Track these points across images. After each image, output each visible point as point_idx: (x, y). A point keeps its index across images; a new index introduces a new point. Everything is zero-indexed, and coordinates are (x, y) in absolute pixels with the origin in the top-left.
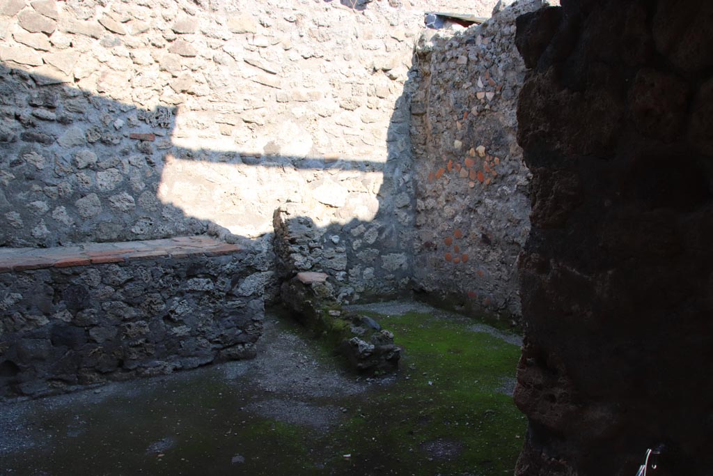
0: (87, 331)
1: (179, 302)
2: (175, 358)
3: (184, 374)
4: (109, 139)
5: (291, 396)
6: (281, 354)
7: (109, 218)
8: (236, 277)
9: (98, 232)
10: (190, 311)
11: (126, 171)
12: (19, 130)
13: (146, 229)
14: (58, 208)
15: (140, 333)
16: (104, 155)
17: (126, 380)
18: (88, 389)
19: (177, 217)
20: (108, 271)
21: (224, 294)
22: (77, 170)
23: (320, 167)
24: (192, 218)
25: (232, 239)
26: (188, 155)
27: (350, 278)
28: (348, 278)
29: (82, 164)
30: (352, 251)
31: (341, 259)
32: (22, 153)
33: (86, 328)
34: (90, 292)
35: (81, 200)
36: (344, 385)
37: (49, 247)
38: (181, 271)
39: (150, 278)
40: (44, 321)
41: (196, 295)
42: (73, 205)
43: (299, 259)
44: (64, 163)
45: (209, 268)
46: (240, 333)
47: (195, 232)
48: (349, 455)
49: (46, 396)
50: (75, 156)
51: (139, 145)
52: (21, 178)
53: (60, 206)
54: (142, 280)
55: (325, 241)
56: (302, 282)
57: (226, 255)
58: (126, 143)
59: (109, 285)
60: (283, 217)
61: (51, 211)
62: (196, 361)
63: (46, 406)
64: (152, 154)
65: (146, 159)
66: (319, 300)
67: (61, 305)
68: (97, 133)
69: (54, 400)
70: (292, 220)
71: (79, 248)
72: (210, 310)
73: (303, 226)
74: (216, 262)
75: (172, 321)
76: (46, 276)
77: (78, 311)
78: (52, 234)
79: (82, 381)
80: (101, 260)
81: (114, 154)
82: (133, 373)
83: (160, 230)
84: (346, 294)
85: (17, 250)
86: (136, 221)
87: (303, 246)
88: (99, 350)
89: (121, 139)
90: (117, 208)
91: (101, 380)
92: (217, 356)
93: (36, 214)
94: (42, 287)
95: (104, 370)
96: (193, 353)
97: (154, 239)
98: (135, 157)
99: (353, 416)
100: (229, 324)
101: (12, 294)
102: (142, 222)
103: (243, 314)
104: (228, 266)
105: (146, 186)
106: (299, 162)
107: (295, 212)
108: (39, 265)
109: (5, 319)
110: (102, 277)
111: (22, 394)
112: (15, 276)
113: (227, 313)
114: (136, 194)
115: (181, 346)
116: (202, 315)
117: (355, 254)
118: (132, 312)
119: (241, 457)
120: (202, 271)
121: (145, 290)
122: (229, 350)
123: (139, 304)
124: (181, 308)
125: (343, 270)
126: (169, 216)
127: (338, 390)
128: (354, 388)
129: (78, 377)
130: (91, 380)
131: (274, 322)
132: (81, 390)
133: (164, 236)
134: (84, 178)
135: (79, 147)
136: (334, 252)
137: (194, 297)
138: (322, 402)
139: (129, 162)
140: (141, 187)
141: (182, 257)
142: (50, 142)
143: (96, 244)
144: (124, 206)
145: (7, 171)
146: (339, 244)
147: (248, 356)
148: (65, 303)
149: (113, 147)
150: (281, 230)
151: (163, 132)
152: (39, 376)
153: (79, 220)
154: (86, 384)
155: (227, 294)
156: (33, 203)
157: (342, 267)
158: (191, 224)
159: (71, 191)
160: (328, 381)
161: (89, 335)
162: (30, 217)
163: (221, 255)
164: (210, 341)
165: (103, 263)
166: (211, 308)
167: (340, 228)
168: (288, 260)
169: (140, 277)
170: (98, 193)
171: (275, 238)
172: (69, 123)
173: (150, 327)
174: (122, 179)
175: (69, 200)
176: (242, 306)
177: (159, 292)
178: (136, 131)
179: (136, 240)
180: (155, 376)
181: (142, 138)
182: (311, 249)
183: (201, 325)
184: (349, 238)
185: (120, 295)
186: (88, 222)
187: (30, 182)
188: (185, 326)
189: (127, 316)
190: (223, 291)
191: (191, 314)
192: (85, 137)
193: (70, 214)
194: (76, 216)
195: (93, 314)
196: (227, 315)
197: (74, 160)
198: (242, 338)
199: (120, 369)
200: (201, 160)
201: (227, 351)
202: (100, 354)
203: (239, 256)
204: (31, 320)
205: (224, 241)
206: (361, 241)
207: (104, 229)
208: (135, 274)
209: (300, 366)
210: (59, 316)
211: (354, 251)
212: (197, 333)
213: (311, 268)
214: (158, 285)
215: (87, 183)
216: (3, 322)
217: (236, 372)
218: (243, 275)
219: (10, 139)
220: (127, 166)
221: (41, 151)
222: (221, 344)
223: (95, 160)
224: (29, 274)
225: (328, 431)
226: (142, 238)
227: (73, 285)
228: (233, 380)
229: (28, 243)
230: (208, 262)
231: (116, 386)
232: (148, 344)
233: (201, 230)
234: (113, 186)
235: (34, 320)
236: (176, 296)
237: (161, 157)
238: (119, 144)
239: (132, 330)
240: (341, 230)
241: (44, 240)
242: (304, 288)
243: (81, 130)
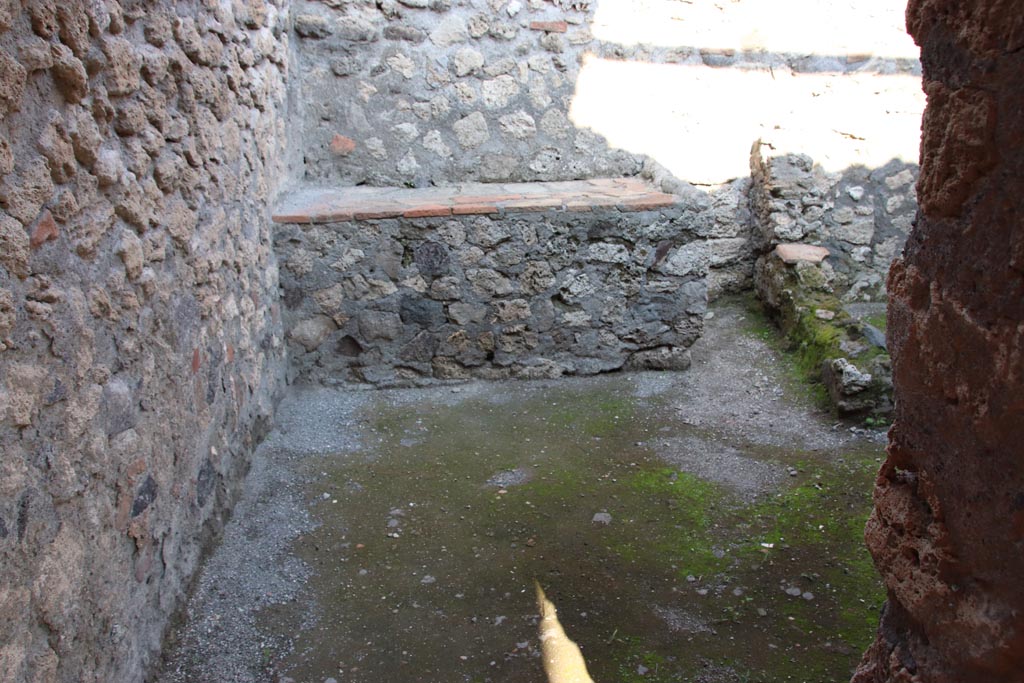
0: (446, 306)
1: (575, 276)
2: (566, 357)
3: (577, 381)
4: (500, 31)
5: (719, 436)
6: (729, 368)
7: (498, 147)
8: (664, 246)
9: (483, 168)
10: (592, 291)
11: (524, 79)
12: (382, 23)
13: (551, 166)
14: (430, 133)
15: (518, 317)
16: (494, 55)
17: (495, 379)
18: (445, 385)
19: (597, 149)
20: (474, 225)
21: (645, 270)
22: (455, 79)
23: (837, 70)
24: (619, 151)
25: (671, 186)
26: (617, 53)
27: (875, 257)
28: (872, 258)
29: (462, 70)
30: (885, 214)
31: (863, 226)
32: (385, 57)
33: (444, 303)
34: (450, 254)
35: (461, 121)
36: (811, 432)
37: (419, 187)
38: (580, 231)
39: (534, 239)
40: (391, 289)
41: (601, 268)
42: (449, 129)
43: (782, 223)
44: (439, 68)
45: (621, 229)
46: (667, 331)
47: (624, 172)
48: (771, 546)
49: (393, 387)
50: (454, 58)
51: (544, 40)
52: (385, 91)
53: (433, 129)
54: (523, 241)
55: (838, 194)
56: (781, 259)
57: (649, 210)
58: (525, 38)
59: (476, 245)
60: (765, 154)
61: (421, 136)
62: (598, 365)
63: (390, 399)
64: (562, 52)
65: (554, 60)
66: (804, 291)
67: (413, 268)
68: (483, 23)
69: (401, 394)
70: (778, 158)
71: (455, 190)
72: (622, 292)
73: (796, 168)
74: (633, 221)
75: (564, 302)
76: (392, 229)
77: (434, 279)
78: (423, 169)
79: (437, 373)
80: (466, 209)
81: (508, 53)
82: (506, 371)
83: (571, 168)
84: (866, 284)
85: (378, 190)
86: (536, 154)
87: (792, 202)
88: (461, 335)
89: (518, 30)
90: (510, 133)
91: (462, 376)
92: (628, 360)
93: (402, 140)
94: (388, 243)
95: (467, 362)
96: (593, 353)
97: (562, 180)
98: (537, 57)
99: (804, 484)
100: (649, 316)
101: (352, 250)
102: (545, 156)
103: (672, 302)
104: (652, 227)
105: (553, 102)
106: (801, 63)
107: (785, 145)
108: (385, 213)
109: (345, 283)
110: (467, 233)
111: (365, 381)
112: (356, 227)
113: (647, 298)
114: (538, 114)
115: (575, 341)
116: (609, 298)
117: (889, 220)
118: (506, 286)
119: (608, 515)
120: (611, 233)
121: (527, 255)
122: (648, 353)
123: (517, 275)
124: (578, 285)
125: (865, 244)
126: (585, 147)
127: (799, 439)
128: (826, 439)
129: (433, 367)
130: (450, 374)
131: (738, 318)
132: (436, 385)
133: (576, 177)
134: (465, 90)
135: (459, 45)
136: (852, 214)
137: (598, 270)
138: (764, 453)
139: (529, 66)
140: (545, 102)
141: (581, 211)
142: (420, 39)
143: (481, 184)
144: (520, 131)
145: (367, 81)
146: (862, 201)
147: (675, 366)
148: (417, 266)
149: (506, 44)
150: (761, 173)
151: (578, 18)
152: (387, 360)
153: (458, 150)
154: (444, 379)
155: (649, 270)
156: (400, 126)
157: (864, 238)
158: (617, 160)
159: (448, 108)
160: (788, 421)
161: (447, 312)
162: (394, 143)
163: (642, 210)
164: (620, 338)
165: (468, 215)
166: (623, 289)
167: (865, 175)
168: (767, 223)
169: (519, 237)
170: (485, 112)
171: (752, 186)
172: (445, 10)
173: (532, 309)
174: (518, 91)
175: (445, 122)
176: (671, 289)
177: (547, 260)
178: (539, 18)
179: (536, 181)
180: (537, 378)
181: (547, 28)
182: (805, 208)
183: (606, 313)
184: (881, 192)
185: (491, 260)
186: (469, 153)
187: (396, 96)
188: (582, 312)
189: (500, 291)
190: (643, 265)
191: (592, 295)
192: (466, 30)
193: (446, 141)
194: (454, 145)
195: (454, 284)
196: (647, 301)
197: (452, 64)
198: (669, 337)
199: (489, 363)
200: (636, 60)
201: (643, 354)
202: (463, 340)
203: (671, 214)
204: (374, 286)
205: (660, 188)
206: (902, 197)
207: (491, 163)
208: (513, 232)
209: (753, 391)
210: (409, 283)
211: (887, 212)
212: (601, 324)
213: (803, 238)
214: (545, 250)
215: (469, 97)
216: (343, 285)
217: (653, 387)
218: (677, 242)
219: (370, 37)
220: (525, 72)
221: (409, 53)
222: (637, 343)
223: (480, 64)
224: (372, 225)
225: (753, 501)
226: (543, 179)
227: (428, 242)
228: (644, 399)
229: (392, 181)
230: (620, 220)
231: (481, 386)
232: (527, 333)
233: (633, 170)
234: (505, 102)
235: (379, 286)
236: (571, 266)
237: (575, 57)
238: (514, 38)
239: (507, 311)
240: (869, 177)
241: (413, 177)
242: (784, 270)
243: (461, 19)
